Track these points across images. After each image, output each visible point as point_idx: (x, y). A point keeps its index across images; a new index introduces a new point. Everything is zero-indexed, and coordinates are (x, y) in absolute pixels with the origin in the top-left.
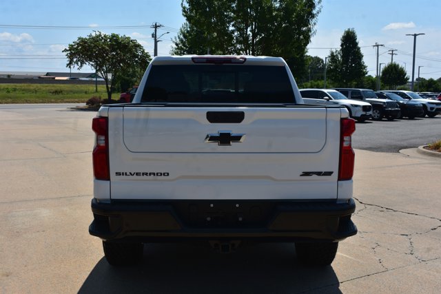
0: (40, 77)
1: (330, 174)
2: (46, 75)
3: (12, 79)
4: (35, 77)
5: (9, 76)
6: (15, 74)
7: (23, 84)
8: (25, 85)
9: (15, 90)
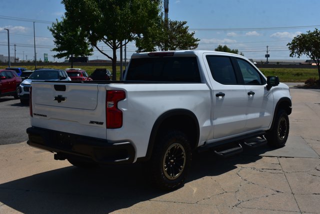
0: (300, 64)
1: (102, 123)
2: (306, 62)
3: (281, 65)
4: (297, 63)
5: (278, 63)
6: (286, 61)
7: (280, 69)
8: (282, 69)
9: (273, 72)
